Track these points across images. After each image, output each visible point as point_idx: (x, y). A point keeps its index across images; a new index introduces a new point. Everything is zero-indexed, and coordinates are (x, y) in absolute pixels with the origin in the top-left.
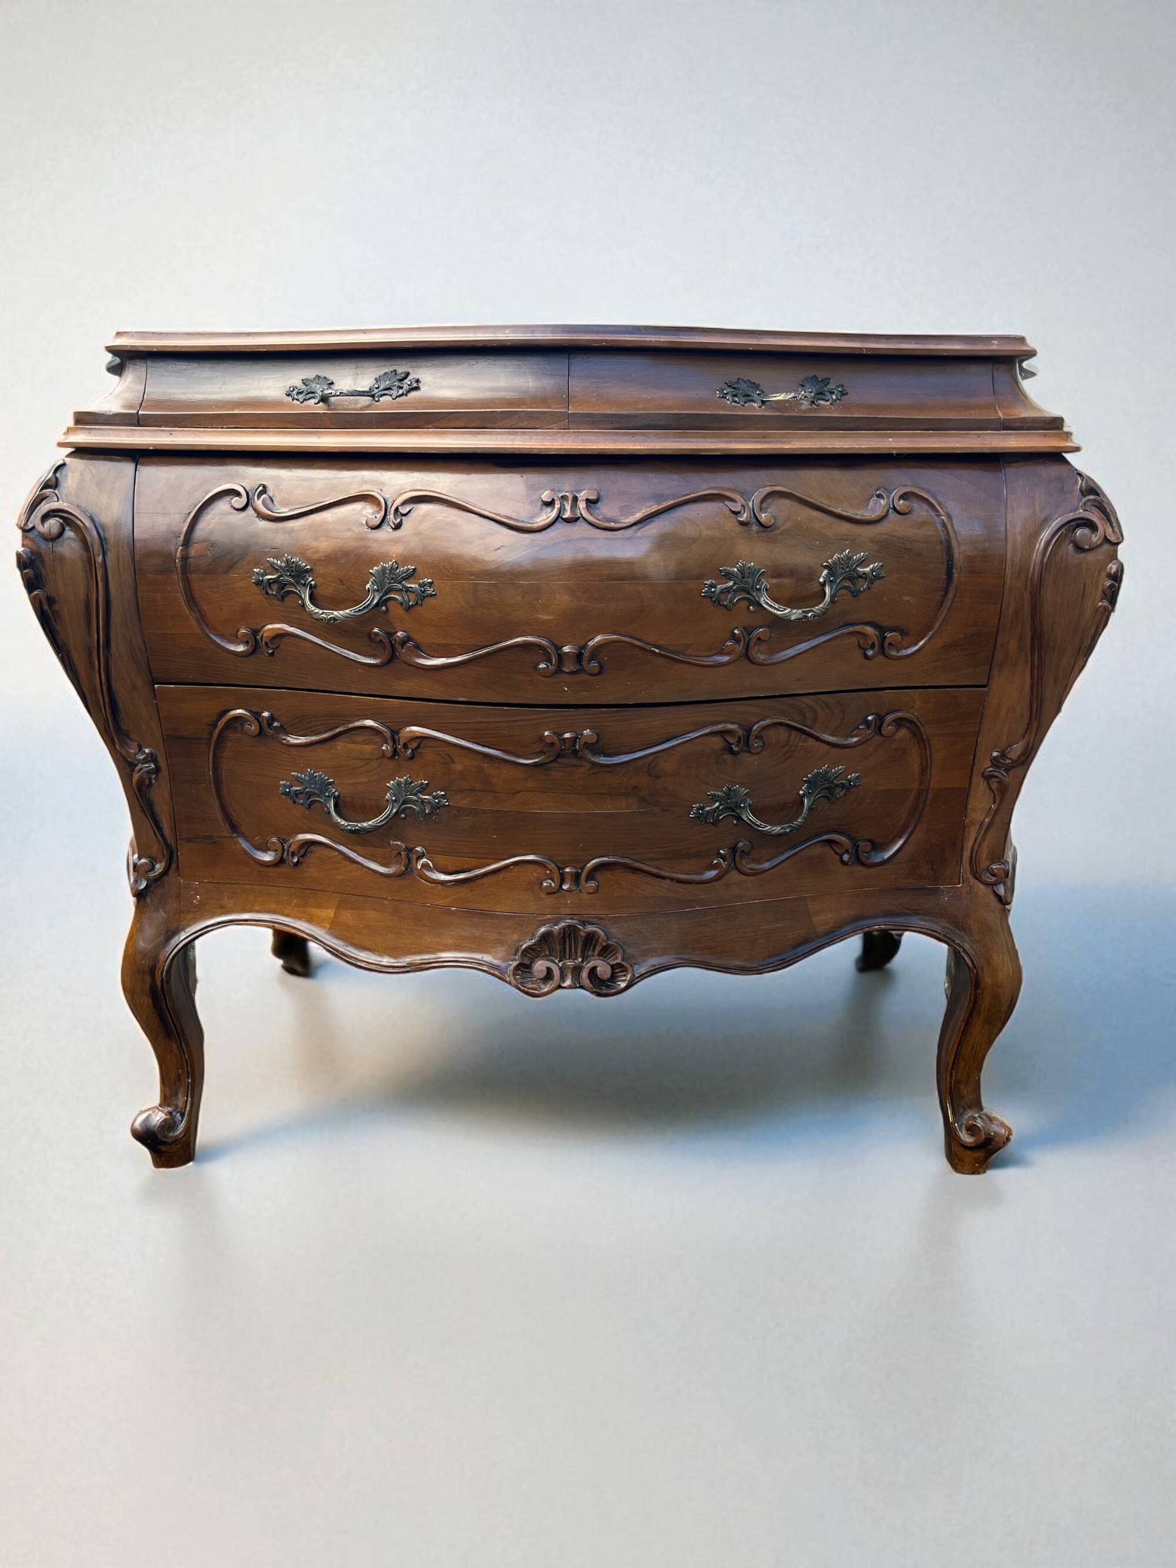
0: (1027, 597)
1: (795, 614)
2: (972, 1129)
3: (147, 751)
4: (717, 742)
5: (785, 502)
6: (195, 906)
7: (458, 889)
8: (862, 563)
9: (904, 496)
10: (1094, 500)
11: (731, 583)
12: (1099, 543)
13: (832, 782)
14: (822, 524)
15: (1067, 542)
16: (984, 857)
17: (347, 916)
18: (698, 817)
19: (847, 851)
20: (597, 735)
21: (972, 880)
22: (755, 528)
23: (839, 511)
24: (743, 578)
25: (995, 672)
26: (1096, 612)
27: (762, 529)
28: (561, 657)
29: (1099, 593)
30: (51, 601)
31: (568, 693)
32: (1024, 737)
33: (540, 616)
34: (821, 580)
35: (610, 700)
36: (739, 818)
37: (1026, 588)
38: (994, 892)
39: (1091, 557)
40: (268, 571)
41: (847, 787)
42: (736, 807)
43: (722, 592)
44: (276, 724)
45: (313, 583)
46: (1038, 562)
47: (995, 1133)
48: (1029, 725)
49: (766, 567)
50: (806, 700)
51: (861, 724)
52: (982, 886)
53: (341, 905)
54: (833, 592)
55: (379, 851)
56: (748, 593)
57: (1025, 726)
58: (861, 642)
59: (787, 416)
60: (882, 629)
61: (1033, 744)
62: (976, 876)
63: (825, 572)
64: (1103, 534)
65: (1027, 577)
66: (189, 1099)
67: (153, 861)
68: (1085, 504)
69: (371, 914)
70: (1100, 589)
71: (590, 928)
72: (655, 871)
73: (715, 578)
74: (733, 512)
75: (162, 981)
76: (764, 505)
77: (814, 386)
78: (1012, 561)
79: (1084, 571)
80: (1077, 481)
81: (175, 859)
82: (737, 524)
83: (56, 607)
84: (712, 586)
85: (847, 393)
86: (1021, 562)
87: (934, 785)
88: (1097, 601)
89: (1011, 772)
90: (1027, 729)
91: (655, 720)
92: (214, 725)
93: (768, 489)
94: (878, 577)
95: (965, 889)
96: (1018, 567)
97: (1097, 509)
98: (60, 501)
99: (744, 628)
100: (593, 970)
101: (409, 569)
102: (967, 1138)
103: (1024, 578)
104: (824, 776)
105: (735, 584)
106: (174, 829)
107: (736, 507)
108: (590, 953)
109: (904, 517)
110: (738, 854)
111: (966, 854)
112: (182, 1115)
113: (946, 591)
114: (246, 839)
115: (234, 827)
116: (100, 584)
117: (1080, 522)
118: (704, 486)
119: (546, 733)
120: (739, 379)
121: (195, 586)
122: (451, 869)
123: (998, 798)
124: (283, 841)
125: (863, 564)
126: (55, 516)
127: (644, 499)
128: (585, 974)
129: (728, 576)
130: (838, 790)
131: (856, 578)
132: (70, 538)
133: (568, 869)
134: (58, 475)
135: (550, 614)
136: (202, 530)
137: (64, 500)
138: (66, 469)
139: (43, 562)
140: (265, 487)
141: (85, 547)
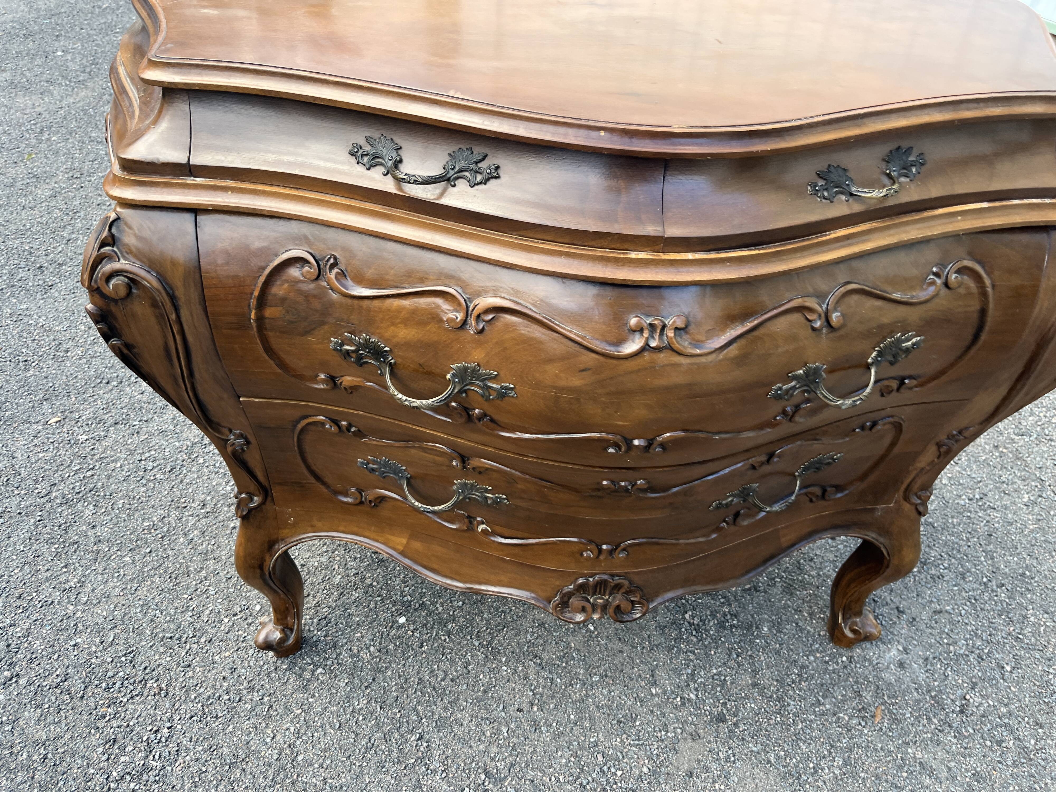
1: (846, 403)
2: (854, 631)
3: (237, 432)
5: (855, 299)
6: (290, 524)
7: (513, 548)
11: (795, 383)
13: (821, 463)
14: (882, 312)
16: (916, 488)
17: (417, 545)
18: (715, 508)
20: (649, 483)
21: (902, 501)
22: (824, 330)
23: (897, 296)
24: (806, 377)
27: (831, 329)
28: (630, 447)
30: (128, 346)
31: (630, 462)
32: (979, 425)
33: (617, 423)
34: (870, 360)
36: (746, 501)
38: (917, 509)
40: (346, 342)
42: (747, 496)
43: (786, 390)
44: (353, 429)
45: (392, 361)
47: (870, 634)
49: (828, 363)
51: (858, 428)
52: (909, 506)
62: (906, 498)
63: (874, 353)
66: (296, 621)
67: (250, 496)
69: (438, 548)
71: (618, 580)
73: (782, 381)
74: (809, 321)
75: (270, 573)
76: (837, 306)
81: (270, 494)
82: (810, 331)
83: (136, 350)
84: (778, 389)
87: (895, 451)
89: (961, 442)
93: (843, 290)
94: (916, 348)
95: (893, 506)
98: (122, 261)
99: (795, 406)
100: (618, 607)
101: (490, 373)
102: (851, 635)
105: (798, 383)
106: (267, 476)
107: (812, 316)
108: (616, 592)
109: (953, 291)
110: (738, 518)
111: (904, 486)
113: (970, 347)
115: (317, 479)
116: (178, 338)
119: (605, 482)
121: (273, 340)
122: (507, 535)
123: (942, 455)
124: (360, 491)
125: (907, 341)
126: (119, 276)
128: (611, 609)
129: (794, 378)
130: (824, 466)
132: (138, 296)
133: (604, 547)
134: (114, 230)
135: (627, 422)
136: (275, 295)
137: (125, 259)
138: (121, 224)
139: (115, 318)
140: (335, 258)
141: (155, 304)
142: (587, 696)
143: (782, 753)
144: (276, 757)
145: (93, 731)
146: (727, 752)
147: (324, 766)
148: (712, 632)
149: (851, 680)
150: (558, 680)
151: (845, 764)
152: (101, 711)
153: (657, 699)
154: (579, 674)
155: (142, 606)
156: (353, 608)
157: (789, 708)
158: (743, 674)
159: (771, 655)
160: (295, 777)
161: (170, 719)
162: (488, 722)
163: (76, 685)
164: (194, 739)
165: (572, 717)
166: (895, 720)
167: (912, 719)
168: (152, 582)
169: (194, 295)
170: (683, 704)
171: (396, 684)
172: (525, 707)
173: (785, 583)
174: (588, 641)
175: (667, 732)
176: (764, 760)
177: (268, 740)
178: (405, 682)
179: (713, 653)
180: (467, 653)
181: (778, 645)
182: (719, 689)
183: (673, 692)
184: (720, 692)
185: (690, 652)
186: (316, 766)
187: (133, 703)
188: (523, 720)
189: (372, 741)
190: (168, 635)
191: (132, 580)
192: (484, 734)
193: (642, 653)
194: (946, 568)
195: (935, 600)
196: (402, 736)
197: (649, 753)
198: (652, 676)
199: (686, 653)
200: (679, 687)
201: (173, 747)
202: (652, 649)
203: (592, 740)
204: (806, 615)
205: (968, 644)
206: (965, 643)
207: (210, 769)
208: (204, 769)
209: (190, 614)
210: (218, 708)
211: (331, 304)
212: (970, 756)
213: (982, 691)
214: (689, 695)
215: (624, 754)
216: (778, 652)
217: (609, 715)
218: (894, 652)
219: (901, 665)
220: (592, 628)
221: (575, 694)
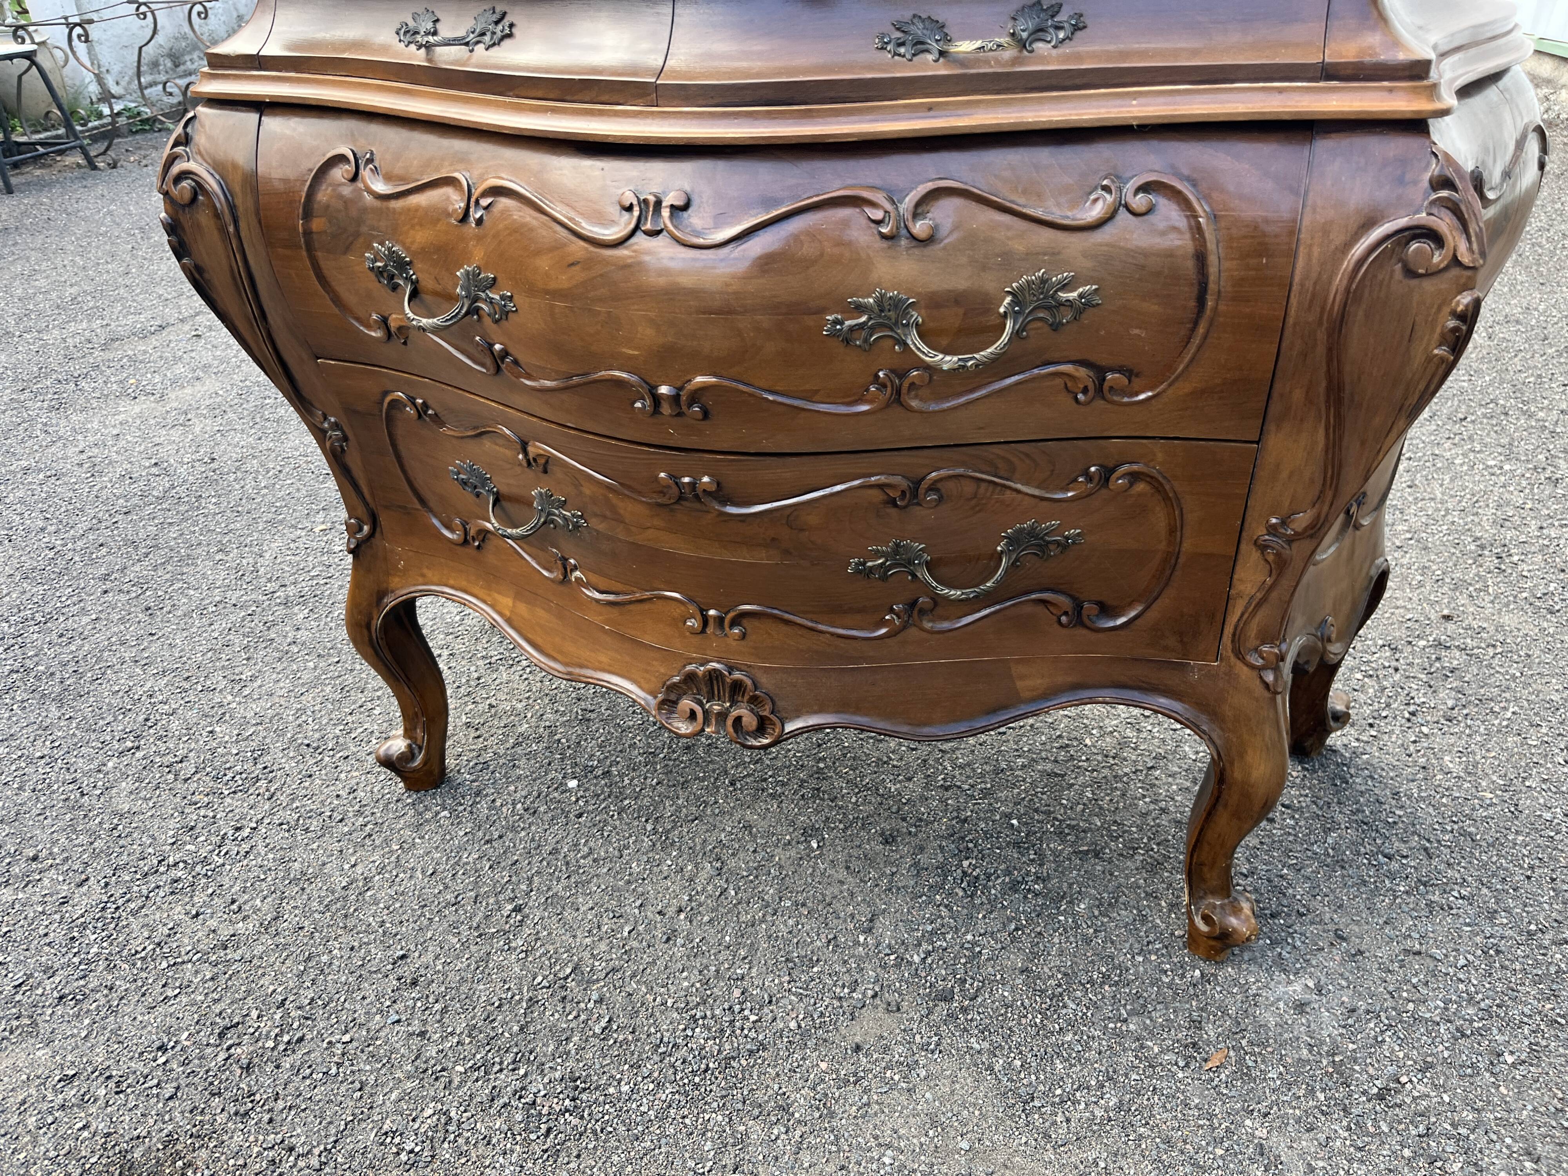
0: (1321, 335)
1: (949, 361)
2: (1206, 919)
3: (333, 419)
4: (877, 496)
5: (956, 202)
6: (401, 571)
7: (609, 608)
8: (1065, 286)
9: (1145, 188)
10: (1447, 199)
11: (864, 319)
12: (1442, 266)
13: (1042, 538)
14: (1009, 234)
15: (1393, 261)
16: (1253, 636)
17: (522, 608)
18: (857, 572)
19: (1066, 613)
20: (718, 484)
21: (1233, 659)
22: (904, 242)
23: (1039, 213)
24: (882, 311)
25: (1271, 427)
26: (1429, 362)
27: (914, 243)
28: (657, 400)
29: (1436, 336)
30: (198, 268)
31: (674, 435)
32: (1314, 506)
33: (624, 350)
34: (1002, 310)
35: (725, 447)
36: (914, 576)
37: (1320, 323)
38: (1261, 677)
39: (1428, 285)
40: (376, 258)
41: (1064, 546)
42: (909, 563)
43: (852, 329)
44: (430, 411)
45: (415, 277)
46: (1342, 289)
47: (1234, 930)
48: (1321, 492)
49: (918, 295)
50: (996, 449)
51: (1081, 476)
52: (1245, 668)
53: (518, 596)
54: (1017, 327)
55: (541, 553)
56: (892, 330)
57: (1317, 493)
58: (1069, 384)
59: (972, 75)
60: (1100, 371)
61: (1327, 516)
62: (1239, 655)
63: (1008, 299)
64: (1451, 253)
65: (1323, 309)
66: (426, 737)
67: (360, 522)
68: (1433, 202)
69: (541, 612)
70: (1438, 330)
71: (737, 675)
72: (810, 624)
73: (842, 312)
74: (874, 222)
75: (377, 637)
76: (919, 211)
77: (1031, 18)
78: (1302, 285)
79: (1415, 305)
80: (1428, 164)
81: (378, 523)
82: (878, 237)
83: (205, 275)
84: (836, 322)
85: (1085, 27)
86: (1314, 288)
87: (1186, 546)
88: (1431, 347)
89: (1295, 545)
90: (1319, 498)
91: (785, 471)
92: (381, 403)
93: (930, 186)
94: (1089, 305)
95: (1223, 669)
96: (1309, 295)
97: (1448, 212)
98: (191, 161)
99: (892, 371)
100: (738, 720)
101: (488, 278)
102: (1203, 927)
103: (1318, 309)
104: (1032, 533)
105: (870, 319)
106: (372, 494)
107: (878, 215)
108: (740, 699)
109: (1141, 218)
110: (915, 612)
111: (1229, 630)
112: (420, 748)
113: (1196, 323)
114: (436, 516)
115: (422, 501)
116: (238, 257)
117: (1418, 231)
118: (837, 184)
119: (662, 475)
120: (914, 16)
121: (322, 263)
122: (602, 588)
123: (1274, 572)
124: (463, 523)
125: (1067, 288)
126: (186, 178)
127: (746, 206)
128: (730, 722)
129: (860, 309)
130: (1052, 547)
131: (1055, 307)
132: (203, 204)
133: (712, 612)
134: (189, 130)
135: (635, 349)
136: (319, 202)
137: (195, 161)
138: (196, 123)
139: (183, 229)
140: (372, 153)
141: (217, 215)
142: (763, 920)
143: (1018, 1063)
144: (344, 884)
145: (176, 814)
146: (930, 1037)
147: (391, 909)
148: (993, 892)
149: (1194, 1003)
150: (733, 893)
151: (1119, 1107)
152: (196, 798)
153: (861, 949)
154: (767, 893)
155: (298, 710)
156: (524, 760)
157: (1064, 1011)
158: (1014, 953)
159: (1072, 939)
160: (352, 910)
161: (260, 822)
162: (611, 915)
163: (188, 768)
164: (271, 846)
165: (727, 938)
166: (1244, 1074)
167: (1278, 1082)
168: (322, 691)
169: (250, 203)
170: (897, 966)
171: (524, 848)
172: (671, 911)
173: (1151, 857)
174: (801, 859)
175: (854, 991)
176: (983, 1063)
177: (346, 867)
178: (535, 849)
179: (980, 916)
180: (631, 836)
181: (1091, 931)
182: (963, 961)
183: (889, 946)
184: (964, 964)
185: (946, 906)
186: (382, 905)
187: (233, 798)
188: (658, 925)
189: (460, 898)
190: (306, 742)
191: (303, 684)
192: (599, 927)
193: (872, 891)
194: (1463, 898)
195: (1415, 935)
196: (497, 902)
197: (811, 1008)
198: (871, 921)
199: (939, 906)
200: (903, 943)
201: (246, 847)
202: (890, 890)
203: (739, 971)
204: (1163, 904)
205: (1446, 1009)
206: (1442, 1005)
207: (269, 879)
208: (262, 877)
209: (342, 727)
210: (315, 824)
211: (365, 210)
212: (1362, 1161)
213: (1438, 1078)
214: (912, 957)
215: (774, 999)
216: (1088, 941)
217: (780, 950)
218: (1298, 987)
219: (1301, 1007)
220: (815, 845)
221: (747, 913)
